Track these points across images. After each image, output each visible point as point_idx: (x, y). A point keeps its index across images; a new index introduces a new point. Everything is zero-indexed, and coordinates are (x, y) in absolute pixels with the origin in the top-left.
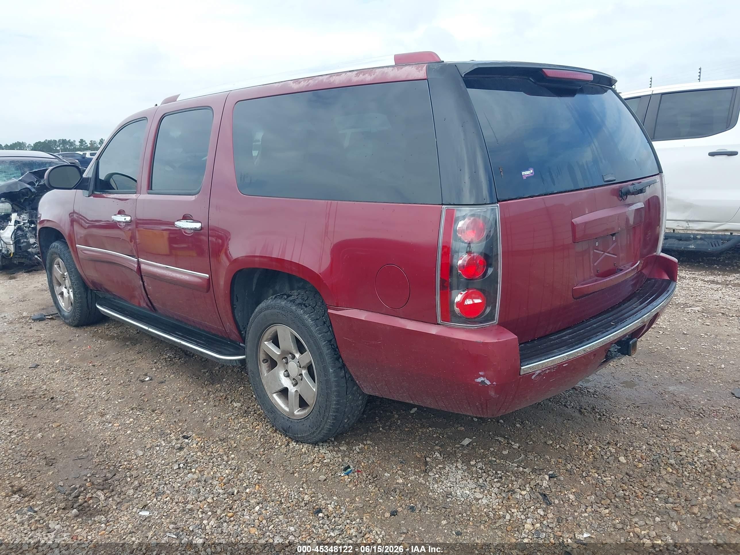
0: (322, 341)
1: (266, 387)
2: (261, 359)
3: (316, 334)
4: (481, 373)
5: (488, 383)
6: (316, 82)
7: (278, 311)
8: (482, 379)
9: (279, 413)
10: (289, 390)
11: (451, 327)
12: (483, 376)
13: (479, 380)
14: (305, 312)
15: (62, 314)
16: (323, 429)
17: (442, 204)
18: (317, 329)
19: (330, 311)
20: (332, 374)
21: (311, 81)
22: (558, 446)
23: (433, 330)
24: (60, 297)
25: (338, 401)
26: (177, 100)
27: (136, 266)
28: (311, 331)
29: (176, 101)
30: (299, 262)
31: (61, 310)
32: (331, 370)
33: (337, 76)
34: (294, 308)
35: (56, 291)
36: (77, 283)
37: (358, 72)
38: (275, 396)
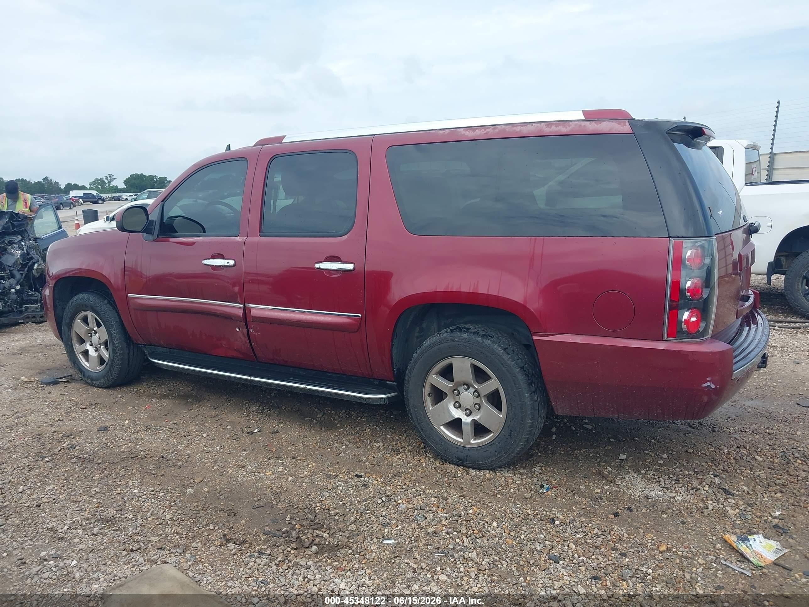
0: (516, 367)
1: (431, 420)
2: (427, 393)
3: (509, 362)
4: (708, 379)
5: (713, 386)
6: (497, 130)
7: (459, 343)
8: (709, 384)
9: (450, 443)
10: (463, 420)
11: (676, 342)
12: (709, 381)
13: (706, 385)
14: (493, 342)
15: (87, 374)
16: (512, 452)
17: (669, 237)
18: (509, 357)
19: (534, 338)
20: (528, 397)
21: (490, 130)
22: (700, 453)
23: (661, 346)
24: (81, 356)
25: (532, 423)
26: (283, 141)
27: (242, 311)
28: (503, 359)
29: (281, 142)
30: (498, 294)
31: (84, 370)
32: (526, 394)
33: (522, 126)
34: (480, 339)
35: (75, 349)
36: (119, 338)
37: (548, 123)
38: (442, 428)
